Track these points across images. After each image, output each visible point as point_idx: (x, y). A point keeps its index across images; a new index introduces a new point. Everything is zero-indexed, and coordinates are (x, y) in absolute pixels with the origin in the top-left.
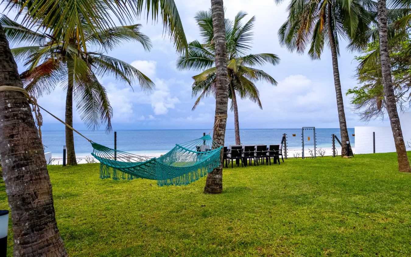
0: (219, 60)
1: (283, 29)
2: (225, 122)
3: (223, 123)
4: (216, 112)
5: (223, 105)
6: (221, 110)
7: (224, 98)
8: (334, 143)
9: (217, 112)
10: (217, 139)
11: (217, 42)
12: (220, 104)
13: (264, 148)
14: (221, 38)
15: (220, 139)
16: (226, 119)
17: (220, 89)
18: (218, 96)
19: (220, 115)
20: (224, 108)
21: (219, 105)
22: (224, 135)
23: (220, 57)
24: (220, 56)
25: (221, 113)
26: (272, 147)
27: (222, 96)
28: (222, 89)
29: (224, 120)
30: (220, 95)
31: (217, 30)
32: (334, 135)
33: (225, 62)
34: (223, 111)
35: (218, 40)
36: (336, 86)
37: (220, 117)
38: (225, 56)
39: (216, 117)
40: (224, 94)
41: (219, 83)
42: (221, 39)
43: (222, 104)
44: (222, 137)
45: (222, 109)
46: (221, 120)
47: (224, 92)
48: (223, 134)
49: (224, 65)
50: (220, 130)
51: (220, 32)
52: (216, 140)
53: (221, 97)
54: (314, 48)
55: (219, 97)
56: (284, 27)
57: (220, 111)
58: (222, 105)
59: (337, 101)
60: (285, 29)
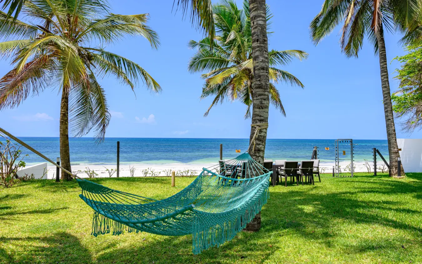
0: (258, 49)
2: (266, 133)
3: (262, 134)
4: (254, 118)
5: (264, 110)
6: (260, 116)
7: (265, 100)
8: (375, 159)
9: (255, 120)
10: (255, 156)
11: (255, 23)
12: (260, 109)
14: (261, 18)
15: (259, 156)
16: (266, 129)
17: (260, 88)
18: (256, 97)
19: (258, 124)
20: (264, 113)
21: (257, 110)
22: (263, 151)
23: (259, 45)
24: (259, 42)
25: (261, 121)
27: (262, 97)
28: (261, 88)
29: (264, 130)
30: (259, 96)
31: (256, 7)
32: (375, 149)
33: (266, 52)
34: (263, 118)
35: (257, 21)
37: (259, 126)
38: (265, 42)
39: (252, 127)
40: (265, 95)
41: (258, 79)
42: (261, 20)
43: (262, 108)
44: (261, 154)
45: (262, 115)
46: (260, 131)
47: (265, 91)
48: (263, 149)
49: (265, 55)
50: (259, 144)
51: (258, 9)
52: (254, 157)
53: (261, 99)
55: (257, 98)
57: (258, 118)
58: (261, 110)
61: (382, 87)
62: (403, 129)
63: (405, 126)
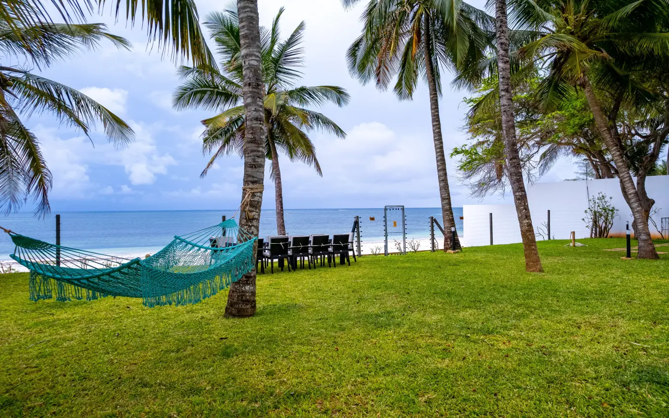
0: (250, 95)
1: (354, 49)
2: (261, 197)
3: (256, 199)
4: (245, 180)
5: (257, 169)
6: (253, 177)
7: (258, 157)
8: (432, 230)
9: (247, 181)
10: (247, 225)
11: (247, 63)
12: (252, 168)
13: (325, 239)
14: (254, 58)
15: (252, 226)
16: (261, 192)
17: (252, 143)
18: (248, 153)
19: (251, 186)
20: (258, 174)
21: (250, 169)
22: (258, 220)
23: (251, 90)
24: (251, 87)
25: (253, 182)
26: (337, 238)
27: (255, 153)
28: (254, 143)
29: (259, 194)
30: (251, 152)
31: (247, 43)
32: (432, 218)
33: (260, 98)
34: (256, 179)
35: (249, 60)
36: (436, 142)
37: (252, 189)
38: (259, 87)
39: (244, 190)
40: (259, 151)
41: (250, 132)
42: (254, 60)
43: (255, 167)
44: (255, 223)
45: (255, 175)
46: (253, 195)
47: (259, 147)
48: (257, 217)
49: (258, 103)
50: (252, 211)
51: (251, 46)
52: (245, 227)
53: (254, 156)
54: (403, 82)
55: (249, 155)
56: (357, 45)
57: (250, 179)
58: (254, 170)
59: (438, 165)
60: (359, 49)
61: (434, 140)
62: (474, 193)
63: (477, 189)
